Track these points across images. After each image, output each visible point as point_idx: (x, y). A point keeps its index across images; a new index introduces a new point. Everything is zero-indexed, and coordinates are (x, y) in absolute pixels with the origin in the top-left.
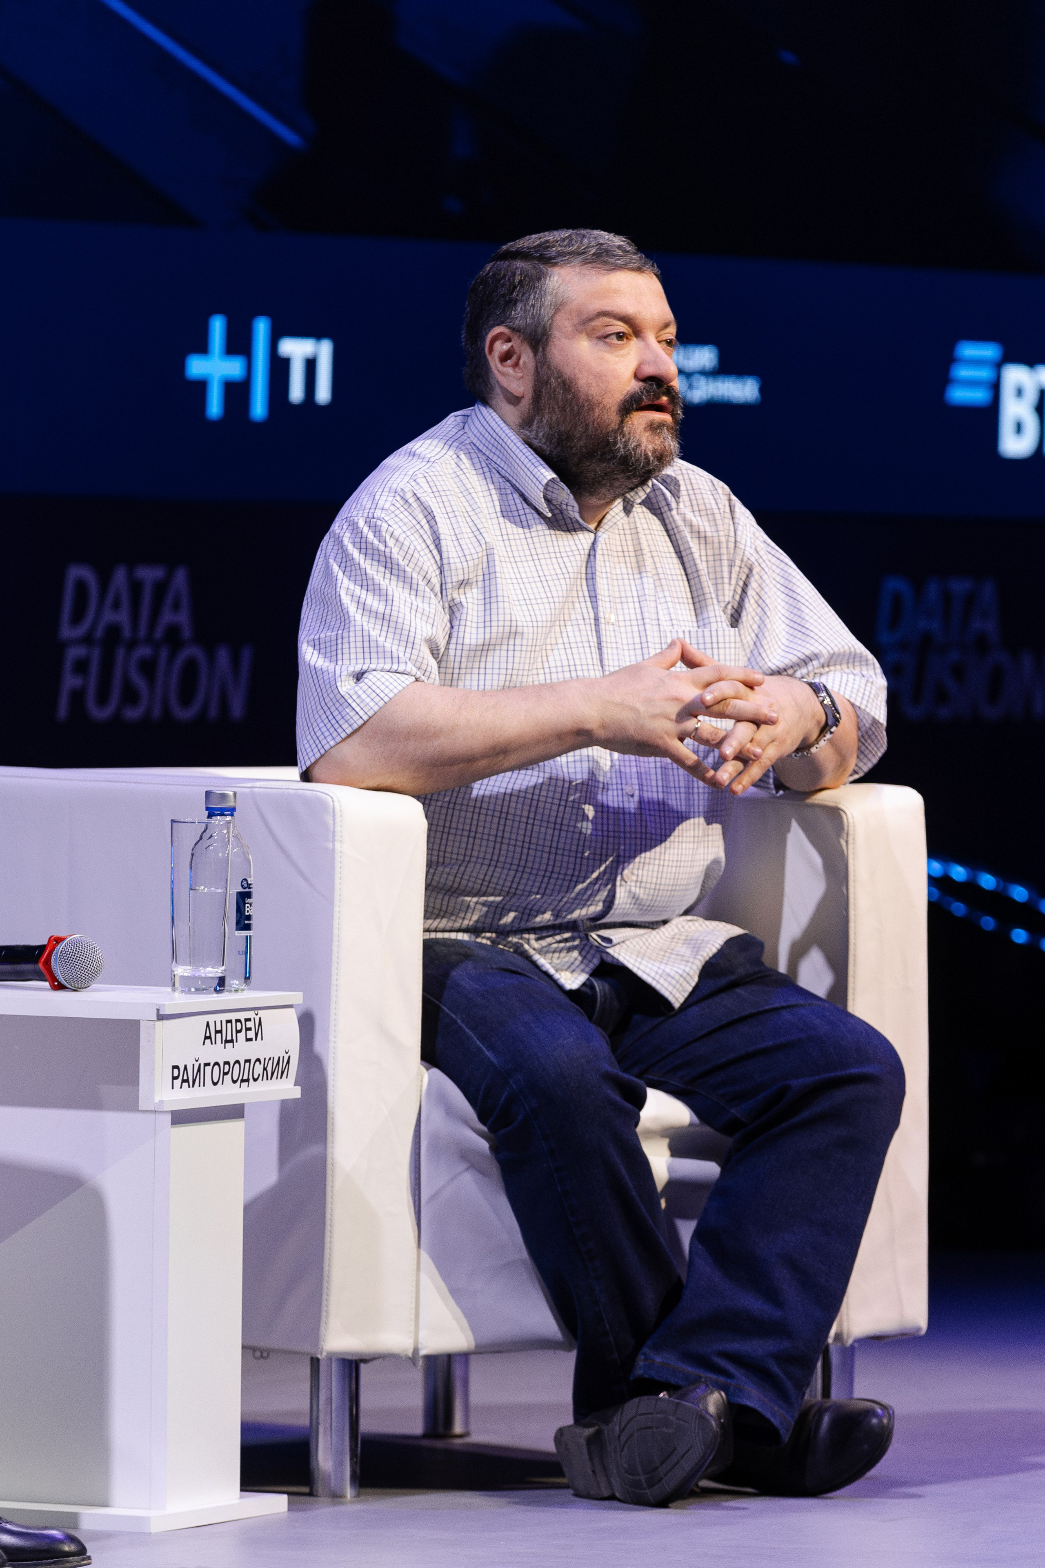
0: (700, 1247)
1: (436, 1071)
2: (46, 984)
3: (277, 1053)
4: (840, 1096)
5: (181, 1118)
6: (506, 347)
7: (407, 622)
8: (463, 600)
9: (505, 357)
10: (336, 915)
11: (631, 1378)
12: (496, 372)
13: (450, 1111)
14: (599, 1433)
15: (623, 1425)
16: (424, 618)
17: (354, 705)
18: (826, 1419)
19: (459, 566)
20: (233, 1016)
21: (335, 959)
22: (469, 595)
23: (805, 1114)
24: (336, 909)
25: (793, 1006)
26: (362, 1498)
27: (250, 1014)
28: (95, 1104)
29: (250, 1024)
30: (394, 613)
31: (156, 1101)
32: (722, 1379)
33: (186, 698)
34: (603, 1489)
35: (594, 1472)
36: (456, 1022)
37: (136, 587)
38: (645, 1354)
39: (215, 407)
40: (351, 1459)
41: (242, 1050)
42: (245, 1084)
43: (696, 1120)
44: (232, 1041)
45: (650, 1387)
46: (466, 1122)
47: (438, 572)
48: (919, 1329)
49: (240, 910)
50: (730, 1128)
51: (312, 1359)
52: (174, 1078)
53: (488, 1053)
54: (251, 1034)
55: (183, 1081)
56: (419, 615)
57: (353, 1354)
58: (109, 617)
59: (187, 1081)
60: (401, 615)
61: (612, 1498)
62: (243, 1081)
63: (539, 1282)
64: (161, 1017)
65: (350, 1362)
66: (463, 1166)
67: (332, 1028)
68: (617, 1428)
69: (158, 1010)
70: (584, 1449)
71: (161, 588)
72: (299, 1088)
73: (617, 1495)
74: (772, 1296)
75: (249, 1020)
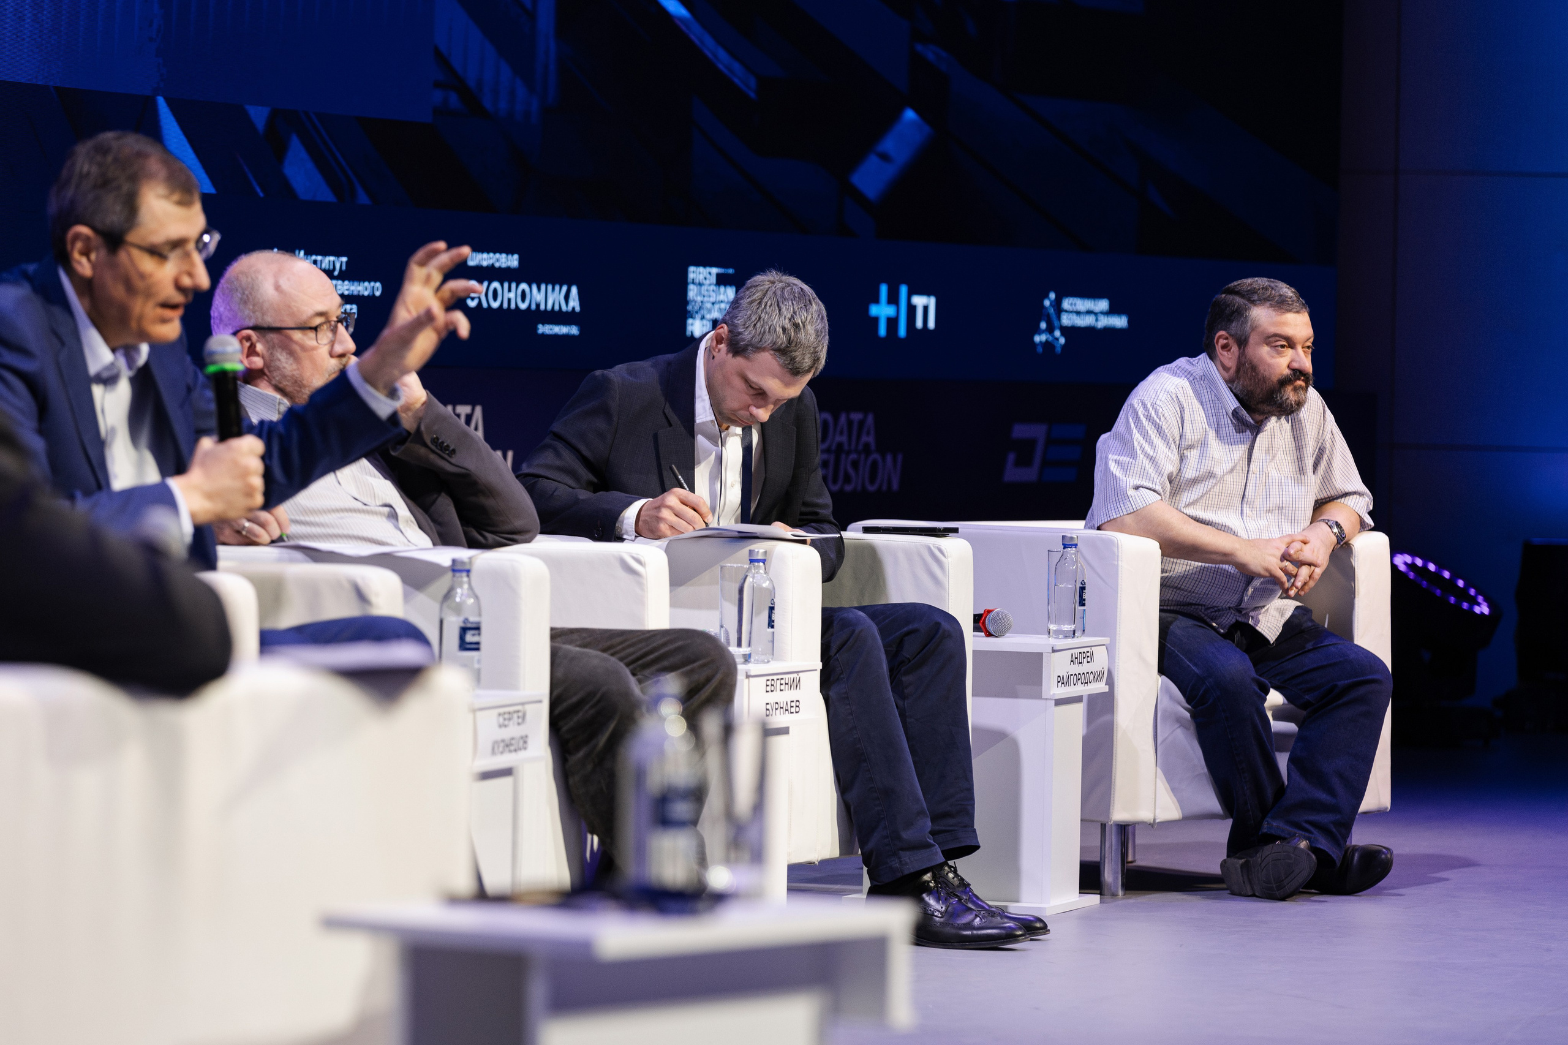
0: (1292, 766)
1: (1163, 677)
2: (983, 634)
3: (1099, 669)
4: (1362, 690)
5: (1059, 702)
6: (1225, 341)
7: (1162, 464)
8: (1189, 455)
9: (1224, 347)
10: (1119, 598)
11: (1260, 833)
12: (1218, 353)
13: (1172, 697)
14: (1247, 862)
15: (1263, 859)
16: (1170, 462)
17: (1132, 502)
18: (1356, 855)
19: (1190, 437)
20: (1082, 650)
21: (1118, 621)
22: (1192, 453)
23: (1345, 699)
24: (1119, 595)
25: (1335, 644)
26: (1127, 896)
27: (1088, 649)
28: (1014, 695)
29: (1089, 654)
30: (1157, 458)
31: (1051, 694)
32: (1307, 834)
33: (872, 480)
34: (1248, 890)
35: (1244, 882)
36: (1174, 652)
37: (850, 423)
38: (1267, 821)
39: (882, 331)
40: (1122, 876)
41: (1086, 668)
42: (1086, 685)
43: (1286, 702)
44: (1081, 663)
45: (1270, 839)
46: (1179, 704)
47: (1179, 438)
48: (1387, 808)
49: (1081, 596)
50: (1304, 706)
51: (1102, 824)
52: (1059, 682)
53: (1194, 668)
54: (1089, 659)
55: (1062, 683)
56: (1168, 460)
57: (1124, 822)
58: (838, 439)
59: (1063, 683)
60: (1160, 459)
61: (1254, 895)
62: (1085, 683)
63: (1212, 784)
64: (1054, 651)
65: (1121, 825)
66: (1177, 725)
67: (1117, 656)
68: (1259, 859)
69: (1053, 647)
70: (1239, 870)
71: (862, 423)
72: (1107, 686)
73: (1257, 894)
74: (1331, 792)
75: (1088, 652)
